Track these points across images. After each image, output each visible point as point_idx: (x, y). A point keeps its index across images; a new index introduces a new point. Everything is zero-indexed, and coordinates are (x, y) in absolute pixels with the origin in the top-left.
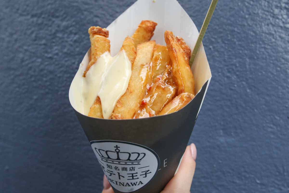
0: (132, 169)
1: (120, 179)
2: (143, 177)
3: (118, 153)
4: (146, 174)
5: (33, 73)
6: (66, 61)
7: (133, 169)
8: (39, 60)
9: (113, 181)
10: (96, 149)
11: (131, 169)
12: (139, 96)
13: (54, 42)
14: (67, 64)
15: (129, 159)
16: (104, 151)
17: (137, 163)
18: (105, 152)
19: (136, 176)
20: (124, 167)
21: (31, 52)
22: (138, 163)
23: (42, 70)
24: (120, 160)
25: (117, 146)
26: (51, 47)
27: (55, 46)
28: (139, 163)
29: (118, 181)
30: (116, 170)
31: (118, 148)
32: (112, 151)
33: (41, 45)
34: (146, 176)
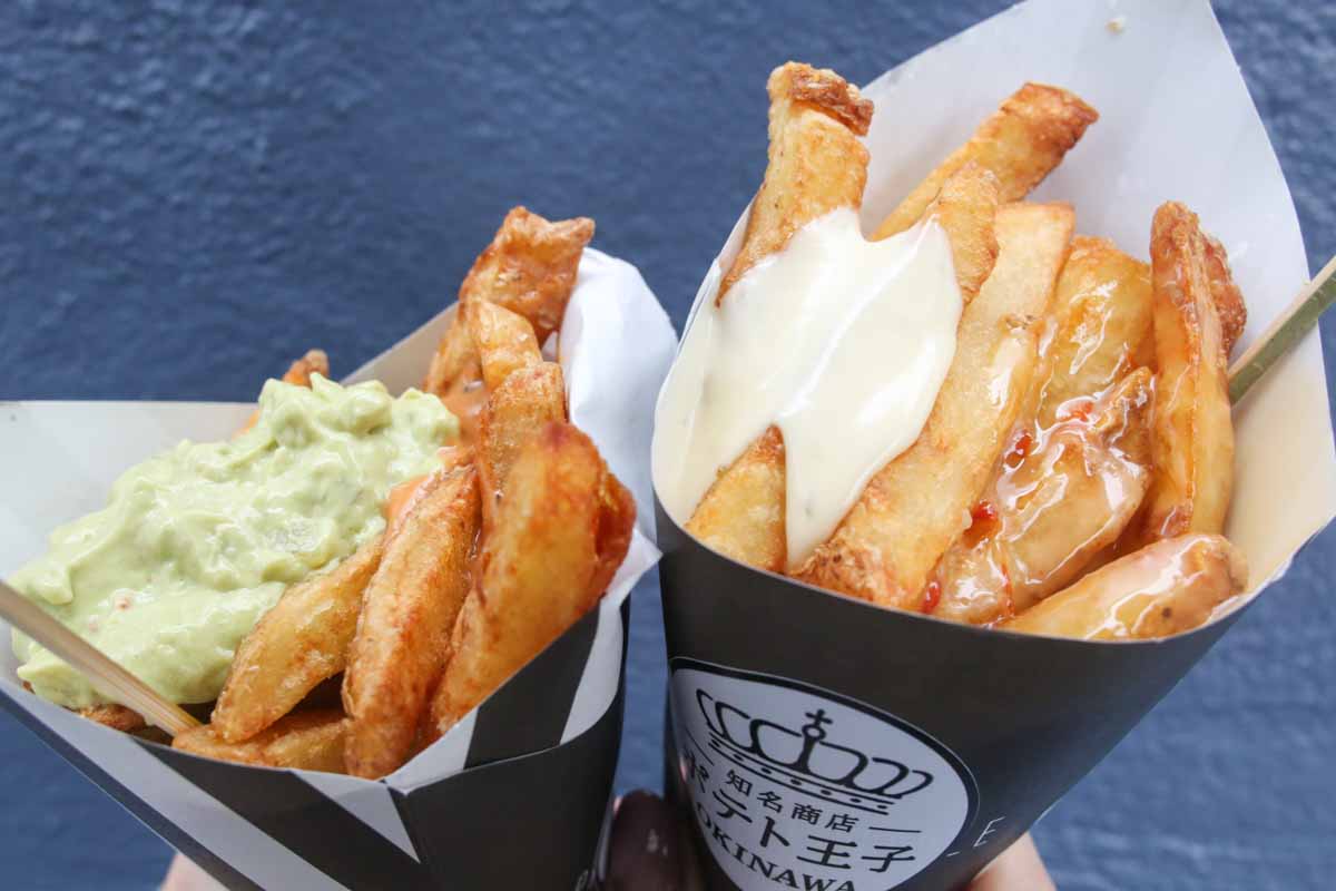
0: (844, 822)
1: (764, 842)
2: (872, 870)
3: (809, 743)
4: (890, 858)
5: (41, 187)
6: (211, 132)
7: (848, 824)
8: (73, 124)
9: (726, 840)
10: (704, 698)
11: (838, 820)
12: (975, 476)
13: (137, 38)
14: (213, 144)
15: (848, 781)
16: (745, 716)
17: (874, 805)
18: (748, 722)
19: (846, 855)
20: (809, 807)
21: (23, 83)
22: (880, 807)
23: (88, 172)
24: (808, 772)
25: (821, 713)
26: (128, 63)
27: (150, 55)
28: (884, 807)
29: (754, 847)
30: (765, 805)
31: (823, 725)
32: (787, 726)
33: (72, 48)
34: (884, 868)
